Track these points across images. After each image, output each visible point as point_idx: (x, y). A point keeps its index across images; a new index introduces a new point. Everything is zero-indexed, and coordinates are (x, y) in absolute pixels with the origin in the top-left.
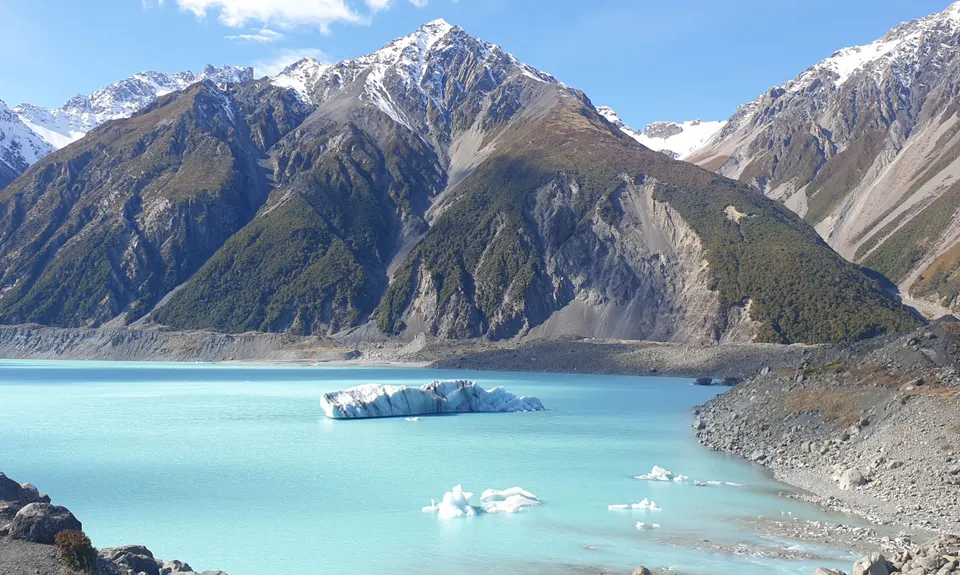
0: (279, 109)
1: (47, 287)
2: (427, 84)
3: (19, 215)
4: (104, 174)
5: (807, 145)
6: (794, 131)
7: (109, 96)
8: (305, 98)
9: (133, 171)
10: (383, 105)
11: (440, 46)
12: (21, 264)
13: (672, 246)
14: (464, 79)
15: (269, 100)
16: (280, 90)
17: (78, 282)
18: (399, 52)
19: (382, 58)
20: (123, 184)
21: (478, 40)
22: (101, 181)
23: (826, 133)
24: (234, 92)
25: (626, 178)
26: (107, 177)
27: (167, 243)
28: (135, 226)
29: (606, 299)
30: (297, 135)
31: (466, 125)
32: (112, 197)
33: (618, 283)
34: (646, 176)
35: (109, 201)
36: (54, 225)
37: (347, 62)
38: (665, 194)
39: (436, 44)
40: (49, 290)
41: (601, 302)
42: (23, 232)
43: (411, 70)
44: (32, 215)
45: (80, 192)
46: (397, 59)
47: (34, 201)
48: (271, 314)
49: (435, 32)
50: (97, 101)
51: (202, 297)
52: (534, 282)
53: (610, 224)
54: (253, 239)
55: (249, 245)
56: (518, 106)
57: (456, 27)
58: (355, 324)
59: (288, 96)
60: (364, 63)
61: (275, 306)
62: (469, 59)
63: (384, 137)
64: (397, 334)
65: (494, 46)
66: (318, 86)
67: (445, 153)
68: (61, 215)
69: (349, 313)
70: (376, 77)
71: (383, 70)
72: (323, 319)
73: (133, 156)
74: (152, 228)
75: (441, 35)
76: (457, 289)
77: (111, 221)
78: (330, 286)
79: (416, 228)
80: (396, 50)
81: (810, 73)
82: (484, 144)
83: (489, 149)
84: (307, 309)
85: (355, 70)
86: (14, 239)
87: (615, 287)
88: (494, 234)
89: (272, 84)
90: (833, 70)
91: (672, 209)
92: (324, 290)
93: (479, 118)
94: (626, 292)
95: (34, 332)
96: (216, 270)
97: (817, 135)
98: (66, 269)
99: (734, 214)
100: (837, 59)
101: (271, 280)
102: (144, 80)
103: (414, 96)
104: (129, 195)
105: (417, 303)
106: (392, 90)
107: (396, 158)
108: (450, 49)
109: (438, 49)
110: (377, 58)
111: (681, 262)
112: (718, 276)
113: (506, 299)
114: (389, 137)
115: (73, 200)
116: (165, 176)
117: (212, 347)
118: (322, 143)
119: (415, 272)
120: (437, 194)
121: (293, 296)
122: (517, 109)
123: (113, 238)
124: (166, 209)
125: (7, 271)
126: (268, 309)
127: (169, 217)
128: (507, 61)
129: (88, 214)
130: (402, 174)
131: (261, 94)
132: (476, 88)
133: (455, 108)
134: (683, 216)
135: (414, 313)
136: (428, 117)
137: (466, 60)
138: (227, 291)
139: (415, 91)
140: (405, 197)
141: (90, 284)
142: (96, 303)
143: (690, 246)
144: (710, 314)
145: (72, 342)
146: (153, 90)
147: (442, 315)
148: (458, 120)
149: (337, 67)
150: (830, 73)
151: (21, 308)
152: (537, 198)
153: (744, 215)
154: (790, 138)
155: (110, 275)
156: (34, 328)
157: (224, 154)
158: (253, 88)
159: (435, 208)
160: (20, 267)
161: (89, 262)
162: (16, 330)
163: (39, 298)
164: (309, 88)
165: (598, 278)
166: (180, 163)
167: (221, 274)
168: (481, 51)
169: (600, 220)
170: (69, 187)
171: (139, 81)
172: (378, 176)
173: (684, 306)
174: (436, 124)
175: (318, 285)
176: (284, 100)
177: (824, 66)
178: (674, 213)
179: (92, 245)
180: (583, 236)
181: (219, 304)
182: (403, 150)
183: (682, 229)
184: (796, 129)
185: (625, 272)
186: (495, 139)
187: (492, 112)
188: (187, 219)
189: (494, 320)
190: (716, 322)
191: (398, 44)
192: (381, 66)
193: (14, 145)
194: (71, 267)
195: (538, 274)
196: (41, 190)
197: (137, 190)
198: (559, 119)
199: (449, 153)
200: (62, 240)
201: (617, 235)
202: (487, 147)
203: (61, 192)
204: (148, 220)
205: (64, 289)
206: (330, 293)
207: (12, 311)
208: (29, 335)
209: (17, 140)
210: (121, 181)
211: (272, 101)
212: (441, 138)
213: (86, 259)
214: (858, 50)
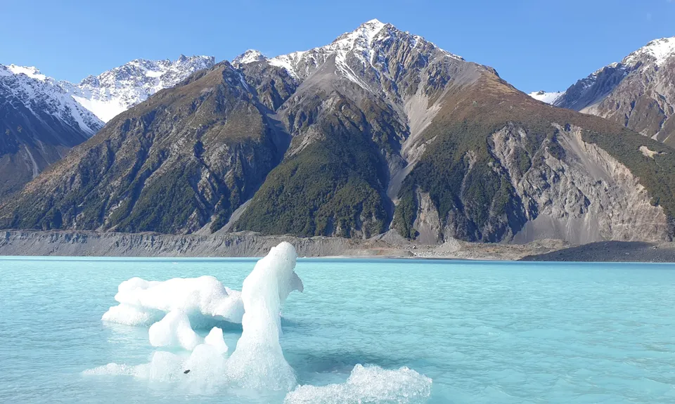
0: (278, 81)
1: (149, 206)
2: (377, 63)
3: (111, 156)
4: (170, 126)
5: (651, 106)
6: (636, 96)
7: (112, 77)
8: (293, 74)
9: (192, 124)
10: (351, 77)
11: (380, 38)
12: (122, 191)
13: (609, 175)
14: (402, 60)
15: (270, 76)
16: (276, 68)
17: (171, 202)
18: (352, 42)
19: (341, 46)
20: (186, 133)
21: (407, 33)
22: (167, 132)
23: (661, 98)
24: (244, 69)
25: (558, 126)
26: (172, 128)
27: (229, 175)
28: (202, 162)
29: (566, 213)
30: (296, 100)
31: (413, 91)
32: (180, 142)
33: (573, 202)
34: (572, 125)
35: (179, 145)
36: (140, 162)
37: (317, 49)
38: (590, 137)
39: (377, 36)
40: (150, 208)
41: (563, 216)
42: (117, 167)
43: (365, 54)
44: (120, 155)
45: (152, 139)
46: (352, 47)
47: (120, 145)
48: (321, 224)
49: (373, 28)
50: (105, 79)
51: (268, 213)
52: (510, 201)
53: (559, 159)
54: (294, 171)
55: (292, 175)
56: (449, 78)
57: (389, 24)
58: (383, 231)
59: (282, 73)
60: (330, 50)
61: (321, 218)
62: (404, 47)
63: (360, 100)
64: (414, 239)
65: (419, 37)
66: (300, 66)
67: (402, 111)
68: (143, 155)
69: (375, 224)
70: (341, 59)
71: (344, 54)
72: (358, 228)
73: (190, 114)
74: (216, 164)
75: (377, 30)
76: (453, 207)
77: (185, 159)
78: (358, 204)
79: (399, 164)
80: (350, 40)
81: (632, 56)
82: (431, 104)
83: (436, 108)
84: (345, 221)
85: (324, 55)
86: (112, 172)
87: (571, 204)
88: (468, 167)
89: (270, 64)
90: (651, 54)
91: (600, 149)
92: (354, 207)
93: (421, 87)
94: (581, 209)
95: (156, 238)
96: (273, 193)
97: (657, 100)
98: (161, 193)
99: (647, 152)
100: (651, 47)
101: (314, 200)
102: (137, 65)
103: (371, 72)
104: (194, 141)
105: (422, 216)
106: (355, 68)
107: (374, 115)
108: (388, 40)
109: (379, 39)
110: (338, 46)
111: (620, 186)
112: (657, 195)
113: (492, 213)
114: (363, 100)
115: (149, 145)
116: (216, 128)
117: (301, 247)
118: (319, 105)
119: (415, 195)
120: (406, 139)
121: (332, 212)
122: (448, 79)
123: (190, 171)
124: (225, 150)
125: (112, 195)
126: (316, 220)
127: (228, 156)
128: (432, 47)
129: (163, 154)
130: (380, 126)
131: (263, 71)
132: (413, 66)
133: (401, 79)
134: (610, 153)
135: (422, 224)
136: (383, 86)
137: (402, 47)
138: (284, 208)
139: (371, 69)
140: (386, 142)
141: (180, 204)
142: (187, 217)
143: (622, 175)
144: (659, 224)
145: (190, 244)
146: (144, 72)
147: (444, 225)
148: (404, 88)
149: (311, 53)
150: (649, 57)
151: (131, 221)
152: (494, 141)
153: (655, 153)
154: (634, 102)
155: (194, 197)
156: (156, 235)
157: (254, 112)
158: (257, 67)
159: (408, 149)
160: (122, 193)
161: (176, 188)
162: (142, 236)
163: (144, 214)
164: (294, 67)
165: (557, 198)
166: (225, 119)
167: (277, 196)
168: (411, 41)
169: (550, 156)
170: (144, 135)
171: (133, 66)
172: (364, 127)
173: (633, 218)
174: (389, 90)
175: (349, 203)
176: (280, 75)
177: (644, 52)
178: (601, 151)
179: (176, 176)
180: (541, 167)
181: (282, 217)
182: (376, 108)
183: (613, 164)
184: (638, 95)
185: (578, 193)
186: (439, 100)
187: (431, 82)
188: (240, 157)
189: (486, 229)
190: (667, 229)
191: (350, 36)
192: (342, 51)
193: (67, 109)
194: (163, 191)
195: (512, 196)
196: (123, 137)
197: (199, 136)
198: (488, 86)
199: (405, 112)
200: (149, 173)
201: (566, 167)
202: (434, 106)
203: (140, 139)
204: (212, 158)
205: (161, 207)
206: (359, 208)
207: (125, 223)
208: (153, 240)
209: (68, 106)
210: (184, 131)
211: (272, 76)
212: (396, 101)
213: (175, 185)
214: (666, 41)
